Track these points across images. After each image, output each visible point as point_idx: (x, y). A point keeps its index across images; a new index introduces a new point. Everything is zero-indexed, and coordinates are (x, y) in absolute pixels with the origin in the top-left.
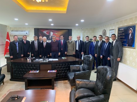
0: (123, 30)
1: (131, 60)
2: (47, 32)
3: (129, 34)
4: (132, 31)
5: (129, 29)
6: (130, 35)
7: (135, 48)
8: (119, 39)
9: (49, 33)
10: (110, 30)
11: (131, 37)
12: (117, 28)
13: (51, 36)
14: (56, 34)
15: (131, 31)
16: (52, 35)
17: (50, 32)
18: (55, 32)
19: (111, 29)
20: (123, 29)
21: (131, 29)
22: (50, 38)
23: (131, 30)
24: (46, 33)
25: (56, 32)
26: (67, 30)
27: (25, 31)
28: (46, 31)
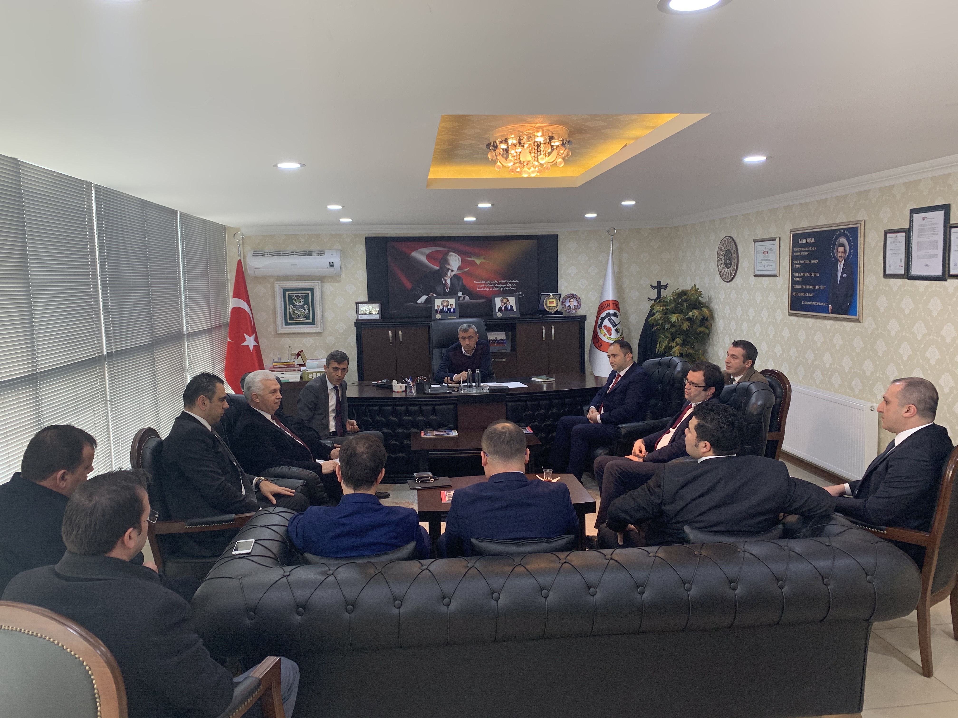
0: (810, 245)
1: (847, 370)
2: (428, 257)
3: (837, 261)
4: (845, 251)
5: (836, 239)
6: (841, 266)
7: (858, 321)
8: (798, 283)
9: (444, 262)
10: (755, 241)
11: (845, 275)
12: (788, 233)
13: (449, 273)
14: (478, 262)
15: (841, 249)
16: (456, 272)
17: (446, 254)
18: (469, 255)
19: (759, 237)
20: (812, 241)
21: (843, 240)
22: (445, 285)
23: (842, 245)
24: (423, 259)
25: (477, 255)
26: (533, 242)
27: (321, 253)
28: (427, 251)
